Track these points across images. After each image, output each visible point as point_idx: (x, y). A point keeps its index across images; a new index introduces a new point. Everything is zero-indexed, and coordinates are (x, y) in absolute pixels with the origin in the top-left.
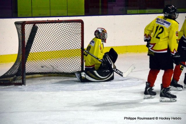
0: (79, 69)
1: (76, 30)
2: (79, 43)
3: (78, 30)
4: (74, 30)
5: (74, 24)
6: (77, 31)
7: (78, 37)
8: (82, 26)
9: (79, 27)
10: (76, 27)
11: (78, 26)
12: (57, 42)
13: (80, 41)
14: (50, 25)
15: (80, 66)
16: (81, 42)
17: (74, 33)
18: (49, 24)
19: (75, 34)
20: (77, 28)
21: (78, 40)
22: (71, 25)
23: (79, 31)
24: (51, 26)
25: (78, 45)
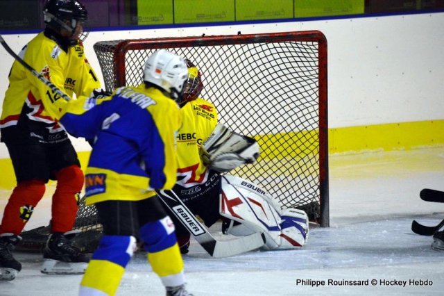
0: (314, 197)
1: (300, 64)
2: (311, 109)
3: (307, 64)
4: (295, 65)
5: (294, 45)
6: (304, 69)
7: (307, 88)
8: (319, 53)
9: (312, 55)
10: (300, 54)
11: (309, 51)
12: (240, 106)
13: (313, 103)
14: (213, 51)
15: (316, 187)
16: (317, 107)
17: (295, 75)
18: (210, 47)
19: (299, 79)
20: (303, 59)
21: (309, 99)
22: (285, 50)
23: (310, 69)
24: (217, 56)
25: (308, 117)
